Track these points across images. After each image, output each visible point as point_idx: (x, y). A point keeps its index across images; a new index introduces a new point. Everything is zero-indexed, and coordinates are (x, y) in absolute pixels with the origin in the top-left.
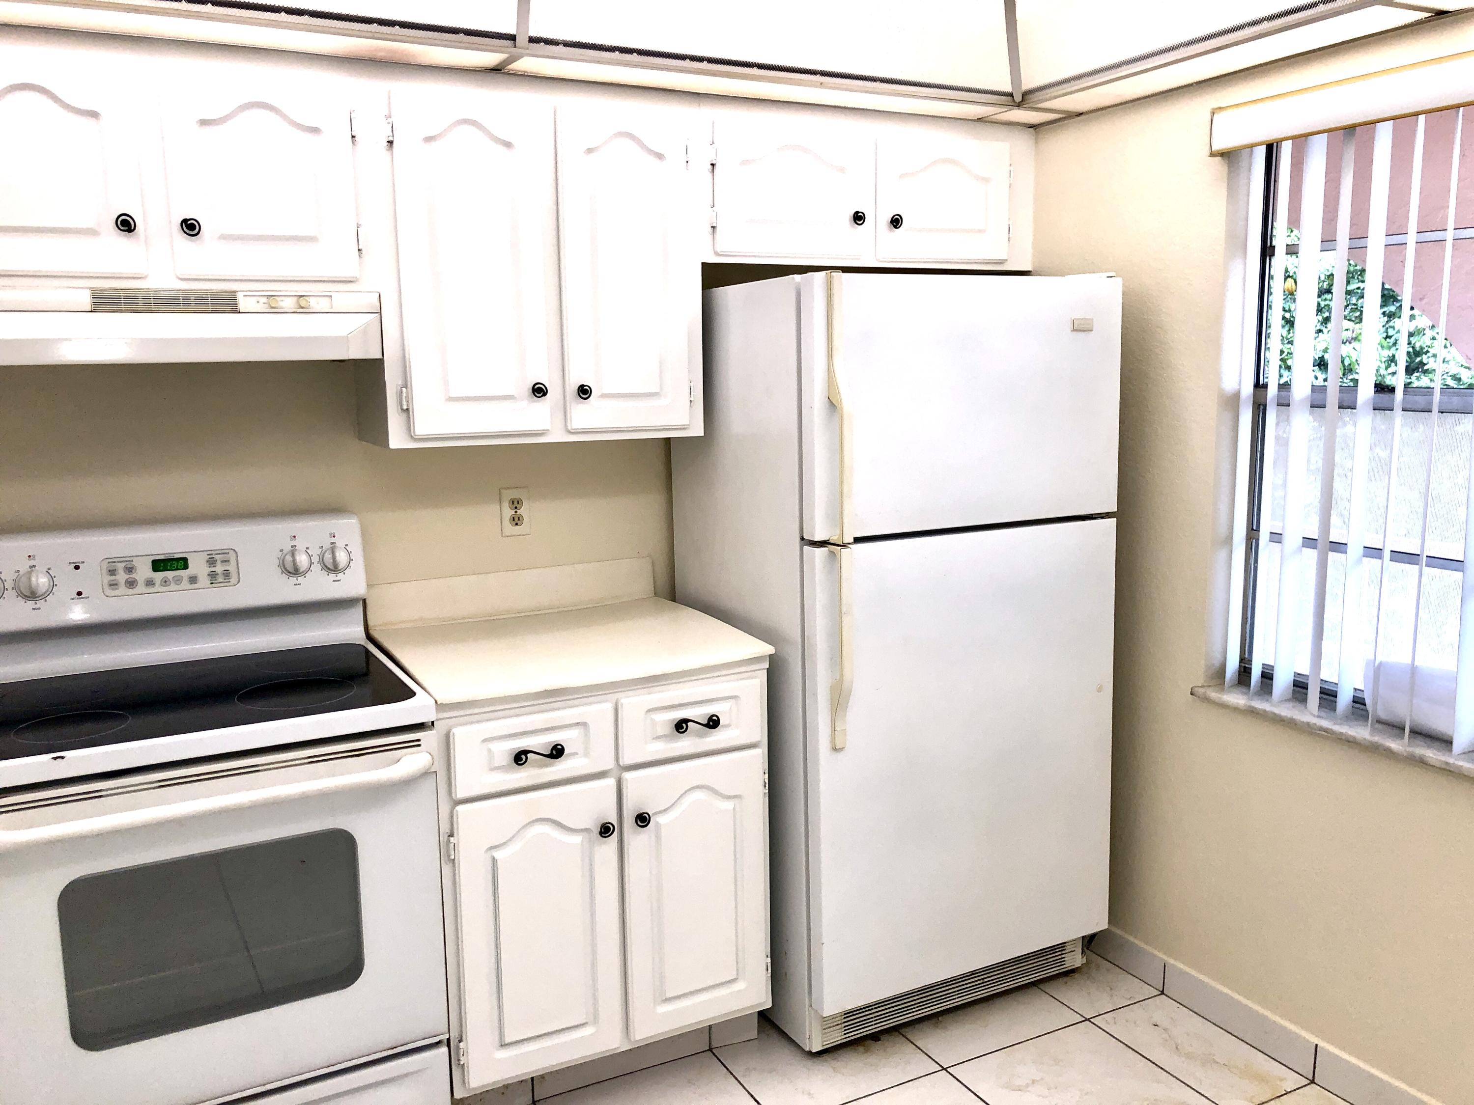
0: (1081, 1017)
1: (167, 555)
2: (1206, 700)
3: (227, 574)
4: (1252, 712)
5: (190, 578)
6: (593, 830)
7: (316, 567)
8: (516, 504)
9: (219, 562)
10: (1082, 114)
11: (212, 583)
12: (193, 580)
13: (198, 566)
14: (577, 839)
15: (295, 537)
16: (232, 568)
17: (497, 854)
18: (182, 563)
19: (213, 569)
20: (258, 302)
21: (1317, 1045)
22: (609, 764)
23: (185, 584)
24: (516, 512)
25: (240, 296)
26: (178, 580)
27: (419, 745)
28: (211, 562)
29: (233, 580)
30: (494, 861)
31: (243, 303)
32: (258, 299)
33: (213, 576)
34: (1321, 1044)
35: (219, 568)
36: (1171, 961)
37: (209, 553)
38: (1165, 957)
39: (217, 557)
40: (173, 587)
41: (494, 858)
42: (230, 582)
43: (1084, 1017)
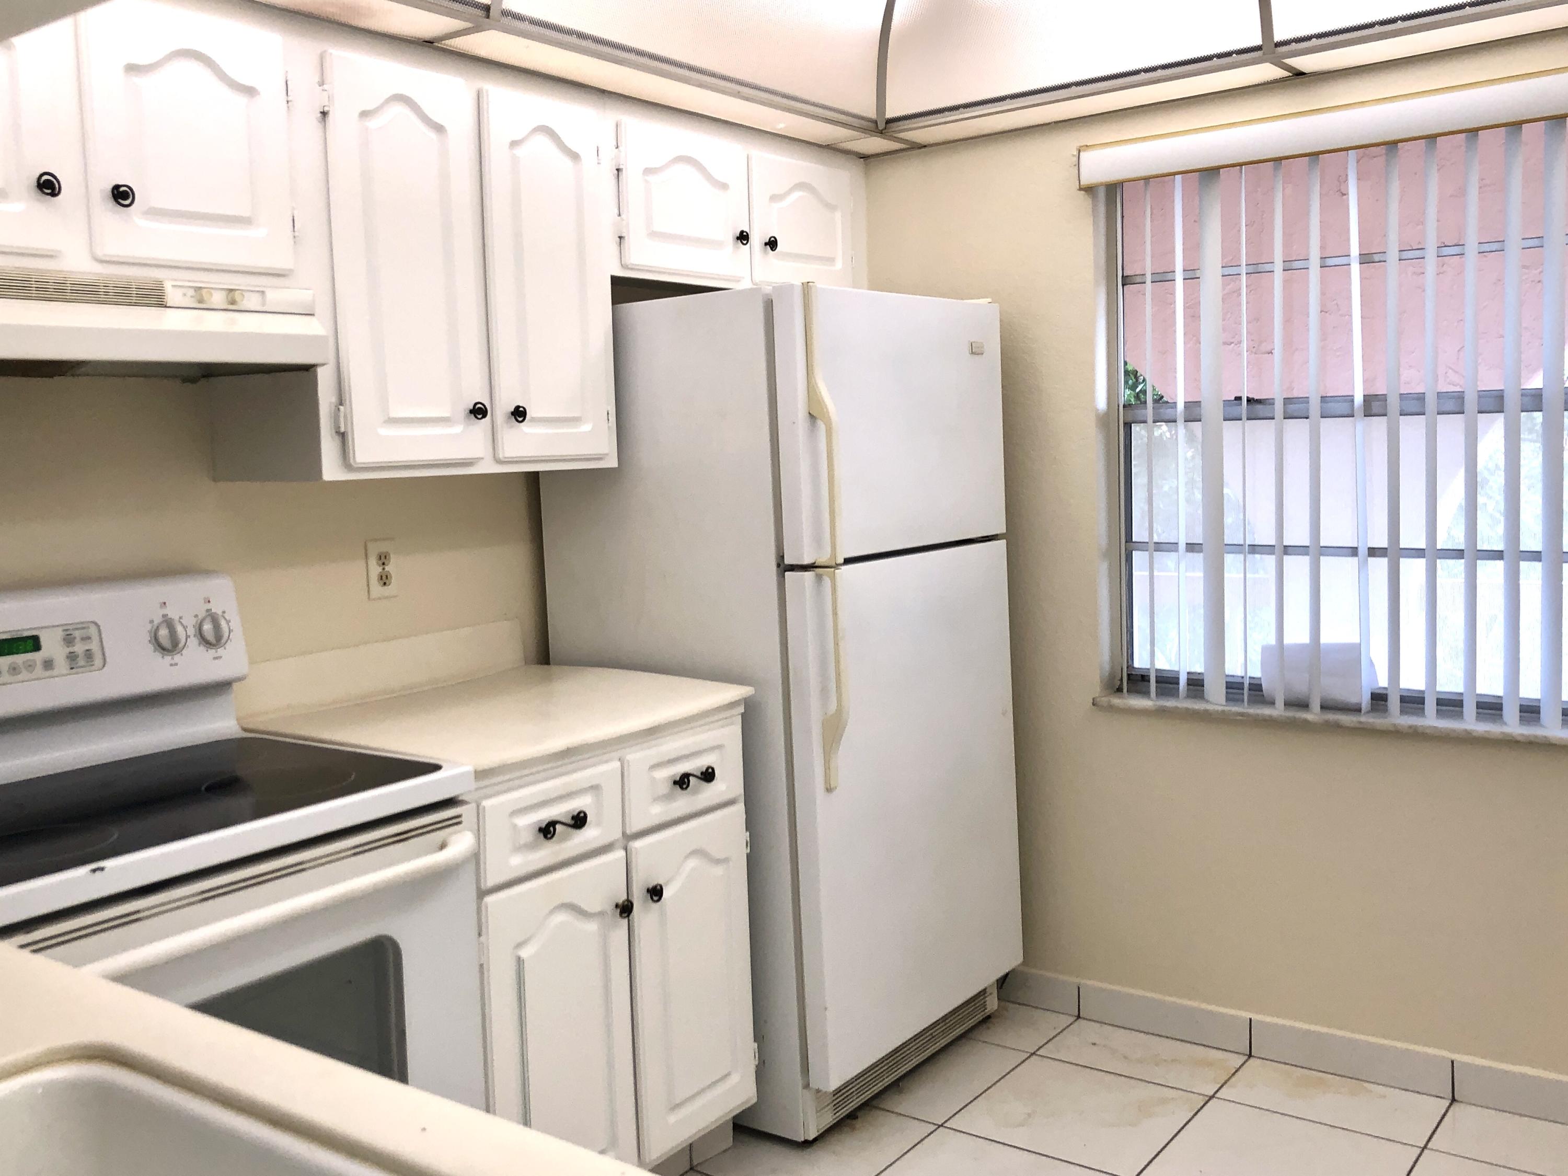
0: (1025, 1054)
1: (13, 633)
2: (1111, 708)
3: (89, 655)
4: (1162, 712)
5: (45, 662)
6: (609, 913)
7: (193, 642)
8: (383, 559)
9: (78, 639)
10: (925, 146)
11: (72, 668)
12: (48, 664)
13: (51, 646)
14: (592, 927)
15: (165, 603)
16: (94, 646)
17: (524, 953)
18: (33, 643)
19: (71, 649)
20: (185, 295)
21: (1251, 1020)
22: (617, 834)
23: (39, 670)
24: (384, 569)
25: (168, 286)
26: (30, 666)
27: (459, 823)
28: (69, 640)
29: (98, 662)
30: (520, 961)
31: (172, 295)
32: (184, 290)
33: (72, 657)
34: (1254, 1017)
35: (79, 648)
36: (1083, 981)
37: (65, 628)
38: (1077, 980)
39: (77, 634)
40: (24, 675)
41: (519, 958)
42: (93, 665)
43: (1027, 1052)
